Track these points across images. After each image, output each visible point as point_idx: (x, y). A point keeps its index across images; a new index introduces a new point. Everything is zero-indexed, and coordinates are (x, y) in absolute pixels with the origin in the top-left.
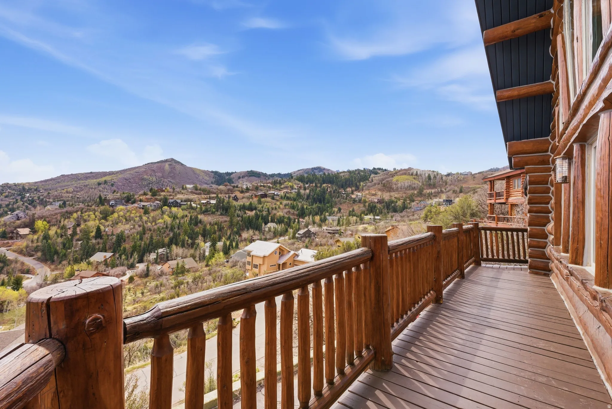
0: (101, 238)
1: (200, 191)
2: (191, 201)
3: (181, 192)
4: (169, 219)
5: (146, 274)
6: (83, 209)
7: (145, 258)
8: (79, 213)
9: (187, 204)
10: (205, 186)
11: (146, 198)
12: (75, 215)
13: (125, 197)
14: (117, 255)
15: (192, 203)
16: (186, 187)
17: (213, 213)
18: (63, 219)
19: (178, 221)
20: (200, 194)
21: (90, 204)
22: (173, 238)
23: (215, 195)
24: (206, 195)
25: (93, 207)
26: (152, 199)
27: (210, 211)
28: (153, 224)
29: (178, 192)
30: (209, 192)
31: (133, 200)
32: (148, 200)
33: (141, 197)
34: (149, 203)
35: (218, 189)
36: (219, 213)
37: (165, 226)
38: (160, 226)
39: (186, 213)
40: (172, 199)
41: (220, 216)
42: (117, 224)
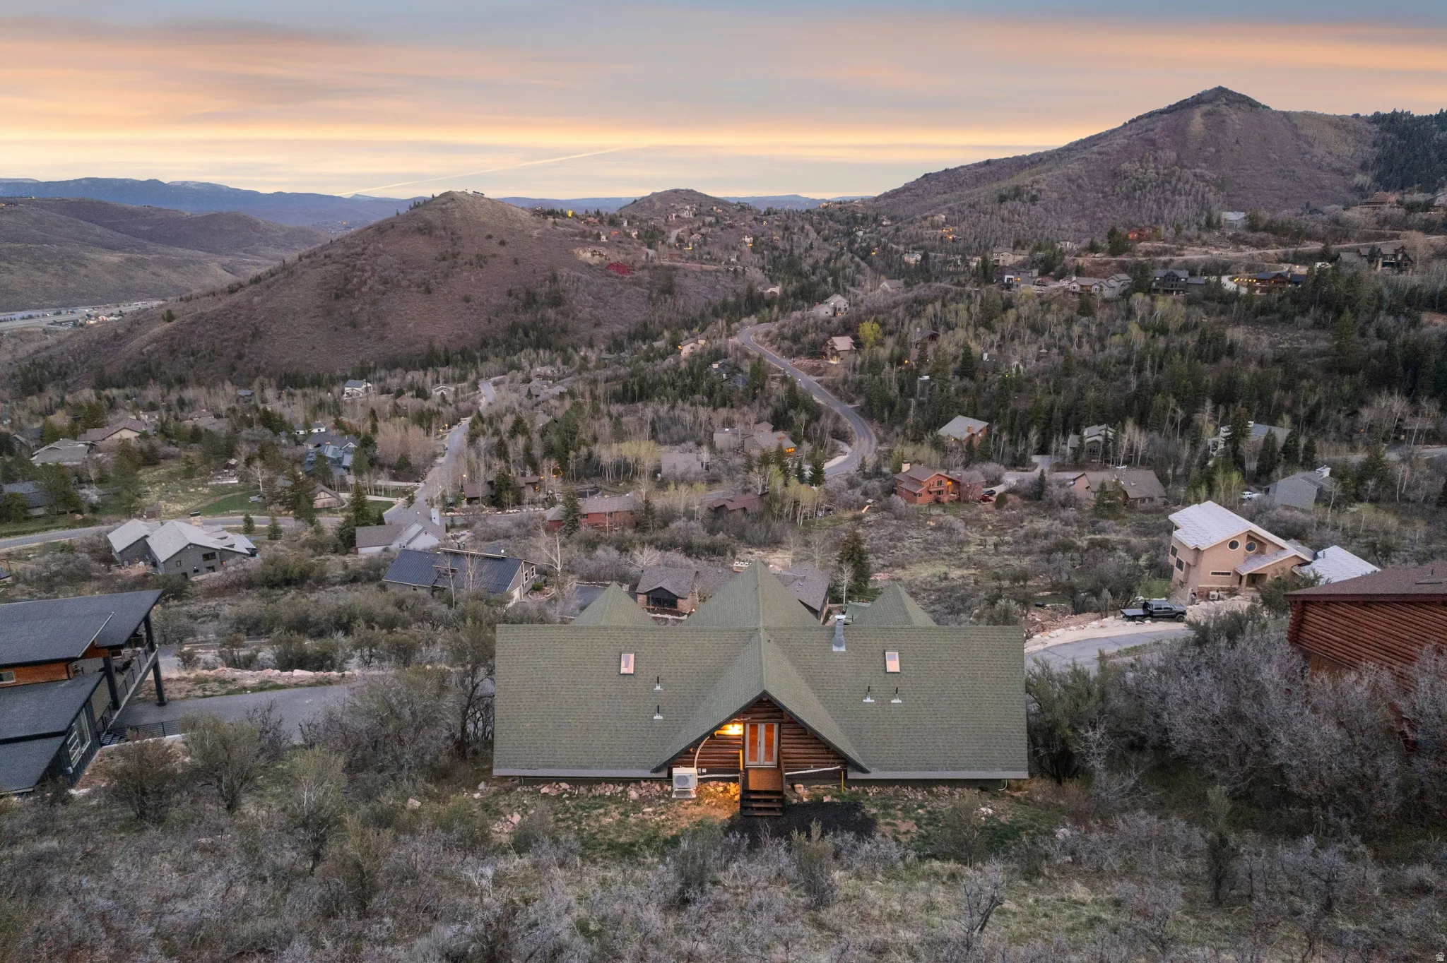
0: (972, 378)
1: (1263, 235)
2: (1223, 268)
3: (1199, 238)
4: (1143, 333)
5: (1036, 494)
6: (947, 291)
7: (1054, 446)
8: (938, 305)
9: (1208, 282)
10: (1285, 215)
11: (1095, 264)
12: (930, 308)
13: (1042, 261)
14: (995, 430)
15: (1225, 279)
16: (1219, 221)
17: (1286, 318)
18: (907, 321)
19: (1161, 342)
20: (1261, 244)
21: (962, 279)
22: (1137, 396)
23: (1317, 246)
24: (1281, 244)
25: (968, 288)
26: (1108, 263)
27: (1278, 311)
28: (1097, 347)
29: (1190, 240)
30: (1300, 235)
31: (1058, 268)
32: (1096, 271)
33: (1080, 260)
34: (1096, 281)
35: (1336, 221)
36: (1308, 320)
37: (1125, 356)
38: (1111, 356)
39: (1198, 315)
40: (1166, 265)
41: (1310, 333)
42: (1012, 339)
